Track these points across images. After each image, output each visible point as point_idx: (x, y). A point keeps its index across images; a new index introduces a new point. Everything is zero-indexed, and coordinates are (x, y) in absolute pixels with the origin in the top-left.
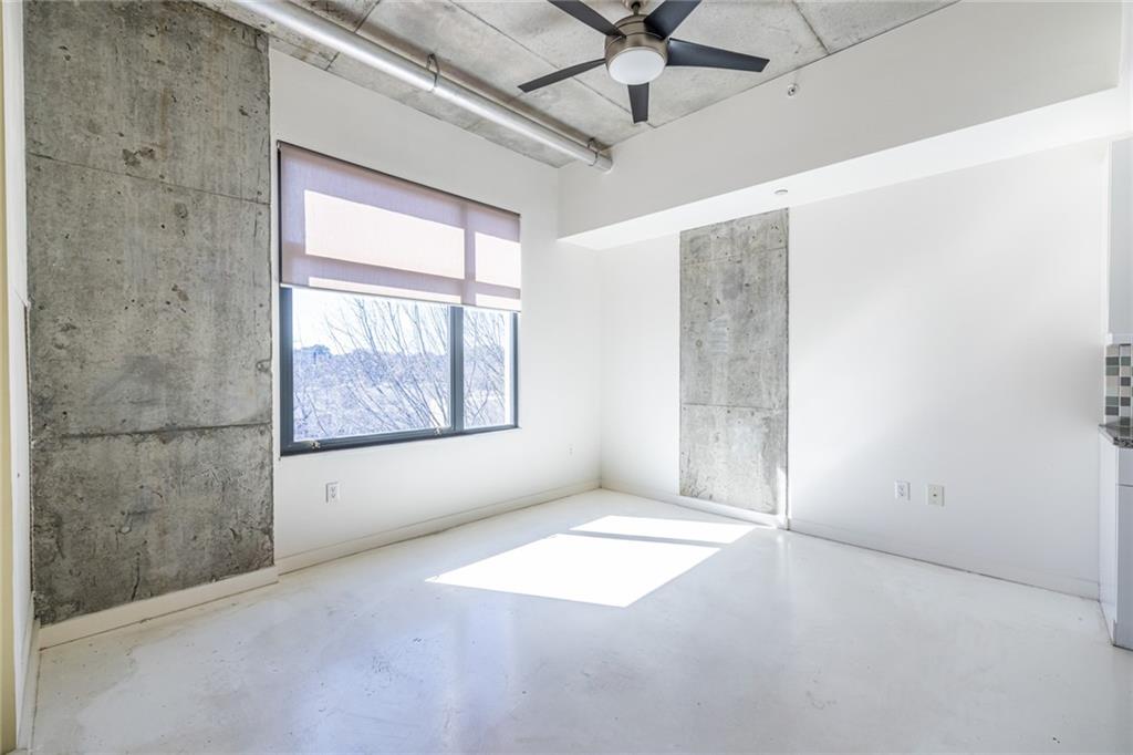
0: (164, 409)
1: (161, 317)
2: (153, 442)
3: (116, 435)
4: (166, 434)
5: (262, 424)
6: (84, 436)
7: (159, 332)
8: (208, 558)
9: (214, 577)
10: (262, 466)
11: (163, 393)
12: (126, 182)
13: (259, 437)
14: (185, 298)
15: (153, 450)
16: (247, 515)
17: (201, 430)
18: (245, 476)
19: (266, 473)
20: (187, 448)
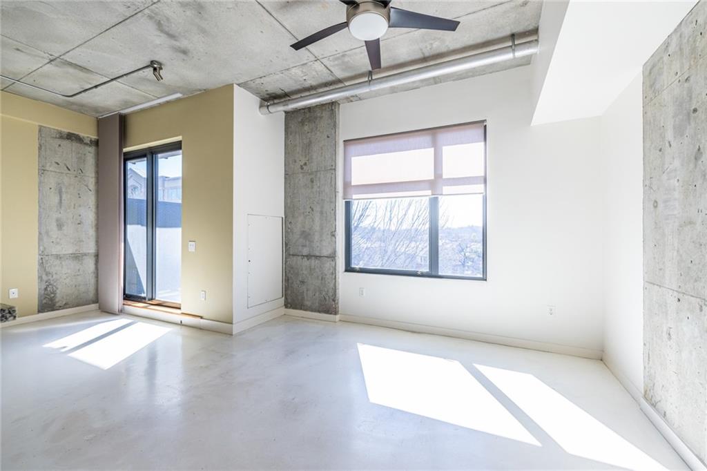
0: (308, 248)
1: (308, 217)
2: (306, 259)
3: (298, 256)
4: (309, 257)
5: (332, 257)
6: (293, 255)
7: (307, 223)
8: (317, 304)
9: (319, 312)
10: (332, 274)
11: (308, 243)
12: (301, 175)
13: (332, 262)
14: (313, 210)
15: (306, 262)
16: (328, 291)
17: (316, 257)
18: (327, 277)
19: (334, 277)
20: (313, 262)
